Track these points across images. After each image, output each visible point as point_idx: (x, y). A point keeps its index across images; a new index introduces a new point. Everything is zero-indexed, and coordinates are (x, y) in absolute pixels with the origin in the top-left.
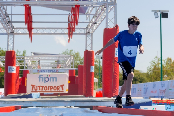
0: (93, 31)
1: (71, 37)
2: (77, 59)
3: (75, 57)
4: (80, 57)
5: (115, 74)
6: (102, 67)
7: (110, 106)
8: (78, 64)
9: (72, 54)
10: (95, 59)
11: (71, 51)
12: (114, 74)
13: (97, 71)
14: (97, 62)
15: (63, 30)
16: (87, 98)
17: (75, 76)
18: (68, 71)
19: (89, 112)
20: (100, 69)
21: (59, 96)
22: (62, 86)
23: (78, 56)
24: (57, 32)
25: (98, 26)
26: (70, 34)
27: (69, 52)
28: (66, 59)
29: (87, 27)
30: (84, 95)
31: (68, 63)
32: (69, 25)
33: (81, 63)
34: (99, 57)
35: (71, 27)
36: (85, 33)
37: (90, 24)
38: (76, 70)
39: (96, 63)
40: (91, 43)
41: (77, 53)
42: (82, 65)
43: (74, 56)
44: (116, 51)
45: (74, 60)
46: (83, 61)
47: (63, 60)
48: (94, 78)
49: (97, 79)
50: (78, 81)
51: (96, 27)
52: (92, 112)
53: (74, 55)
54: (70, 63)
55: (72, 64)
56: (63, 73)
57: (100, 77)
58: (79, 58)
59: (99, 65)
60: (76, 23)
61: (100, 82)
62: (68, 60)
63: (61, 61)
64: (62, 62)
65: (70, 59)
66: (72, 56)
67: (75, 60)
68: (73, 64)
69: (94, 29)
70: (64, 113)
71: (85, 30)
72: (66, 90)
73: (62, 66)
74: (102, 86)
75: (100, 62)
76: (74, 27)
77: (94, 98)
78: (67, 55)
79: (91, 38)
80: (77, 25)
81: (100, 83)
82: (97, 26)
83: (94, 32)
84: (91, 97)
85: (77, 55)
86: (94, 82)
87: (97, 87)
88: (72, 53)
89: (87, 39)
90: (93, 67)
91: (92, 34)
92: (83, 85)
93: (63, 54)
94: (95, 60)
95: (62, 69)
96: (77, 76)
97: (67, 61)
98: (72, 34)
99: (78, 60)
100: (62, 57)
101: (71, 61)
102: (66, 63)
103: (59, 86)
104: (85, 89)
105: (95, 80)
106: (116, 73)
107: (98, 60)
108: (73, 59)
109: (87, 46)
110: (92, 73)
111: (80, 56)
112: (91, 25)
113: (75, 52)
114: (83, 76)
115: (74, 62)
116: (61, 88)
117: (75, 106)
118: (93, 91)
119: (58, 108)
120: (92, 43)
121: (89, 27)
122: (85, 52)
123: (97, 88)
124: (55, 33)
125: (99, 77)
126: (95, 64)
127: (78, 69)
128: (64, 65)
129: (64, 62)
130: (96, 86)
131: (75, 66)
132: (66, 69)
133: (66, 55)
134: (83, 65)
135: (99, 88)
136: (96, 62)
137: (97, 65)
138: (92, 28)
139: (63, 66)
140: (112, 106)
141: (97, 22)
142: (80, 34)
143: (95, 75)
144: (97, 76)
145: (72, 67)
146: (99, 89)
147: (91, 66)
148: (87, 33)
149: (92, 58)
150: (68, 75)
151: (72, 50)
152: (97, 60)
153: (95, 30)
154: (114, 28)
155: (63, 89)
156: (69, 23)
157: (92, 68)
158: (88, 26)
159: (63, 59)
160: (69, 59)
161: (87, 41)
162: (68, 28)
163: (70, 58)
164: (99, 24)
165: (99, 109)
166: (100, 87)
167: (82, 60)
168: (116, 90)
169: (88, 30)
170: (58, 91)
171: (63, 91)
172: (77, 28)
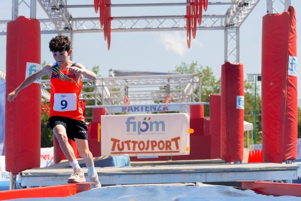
0: (240, 21)
1: (194, 35)
2: (206, 82)
3: (202, 78)
4: (213, 77)
5: (290, 113)
6: (261, 99)
7: (280, 182)
8: (208, 93)
9: (197, 73)
10: (246, 81)
11: (193, 65)
12: (287, 112)
13: (251, 108)
14: (251, 88)
15: (176, 20)
16: (230, 164)
17: (203, 119)
18: (189, 108)
19: (235, 195)
20: (257, 103)
21: (171, 161)
22: (176, 140)
23: (208, 76)
24: (164, 25)
25: (251, 10)
26: (191, 30)
27: (189, 68)
28: (185, 83)
29: (228, 14)
30: (223, 159)
31: (188, 91)
32: (188, 9)
33: (215, 91)
34: (254, 76)
35: (192, 13)
36: (224, 25)
37: (234, 5)
38: (206, 106)
39: (249, 91)
40: (235, 46)
41: (206, 69)
42: (217, 94)
43: (199, 75)
44: (289, 63)
45: (201, 84)
46: (220, 85)
47: (177, 85)
48: (245, 123)
49: (251, 124)
50: (210, 128)
51: (246, 12)
52: (241, 195)
53: (200, 73)
54: (191, 92)
55: (196, 92)
56: (178, 112)
57: (256, 119)
58: (210, 80)
59: (253, 95)
60: (203, 6)
61: (257, 130)
62: (189, 85)
63: (172, 87)
64: (175, 89)
65: (193, 83)
66: (196, 75)
67: (203, 85)
68: (199, 93)
69: (243, 17)
70: (180, 196)
71: (224, 19)
72: (185, 148)
73: (175, 97)
74: (260, 139)
75: (256, 87)
76: (198, 13)
77: (245, 164)
78: (185, 74)
79: (235, 37)
80: (206, 10)
81: (256, 133)
82: (249, 11)
83: (242, 23)
84: (239, 162)
85: (206, 73)
86: (245, 129)
87: (250, 141)
88: (195, 69)
89: (228, 40)
90: (242, 98)
91: (238, 28)
92: (221, 137)
93: (177, 72)
94: (246, 84)
95: (175, 103)
96: (208, 119)
97: (186, 86)
98: (195, 29)
99: (209, 84)
100: (176, 79)
101: (195, 86)
102: (183, 92)
103: (170, 140)
104: (225, 146)
105: (246, 125)
106: (290, 110)
107: (253, 83)
108: (199, 82)
109: (229, 53)
110: (239, 110)
111: (212, 75)
112: (236, 9)
113: (201, 68)
114: (221, 117)
115: (200, 88)
116: (173, 144)
117: (205, 181)
118: (242, 151)
119: (168, 187)
120: (238, 47)
121: (232, 14)
122: (223, 66)
123: (251, 144)
124: (159, 27)
125: (254, 120)
126: (245, 91)
127: (208, 103)
128: (180, 96)
129: (179, 90)
130: (248, 139)
131: (202, 96)
132: (184, 103)
133: (183, 75)
134: (220, 94)
135: (255, 143)
136: (247, 88)
137: (251, 94)
138: (239, 14)
139: (178, 98)
140: (283, 181)
141: (249, 2)
142: (212, 28)
143: (246, 116)
144: (251, 117)
145: (197, 100)
146: (256, 145)
147: (238, 97)
148: (228, 26)
149: (239, 80)
150: (188, 116)
151: (195, 63)
152: (251, 83)
153: (245, 19)
154: (285, 13)
155: (178, 148)
156: (189, 4)
157: (239, 101)
158: (229, 10)
159: (176, 82)
160: (189, 82)
161: (229, 44)
162: (186, 17)
163: (191, 81)
164: (253, 6)
165: (255, 187)
166: (258, 142)
167: (217, 84)
168: (292, 146)
169: (228, 20)
170: (168, 150)
171: (178, 152)
172: (205, 16)
